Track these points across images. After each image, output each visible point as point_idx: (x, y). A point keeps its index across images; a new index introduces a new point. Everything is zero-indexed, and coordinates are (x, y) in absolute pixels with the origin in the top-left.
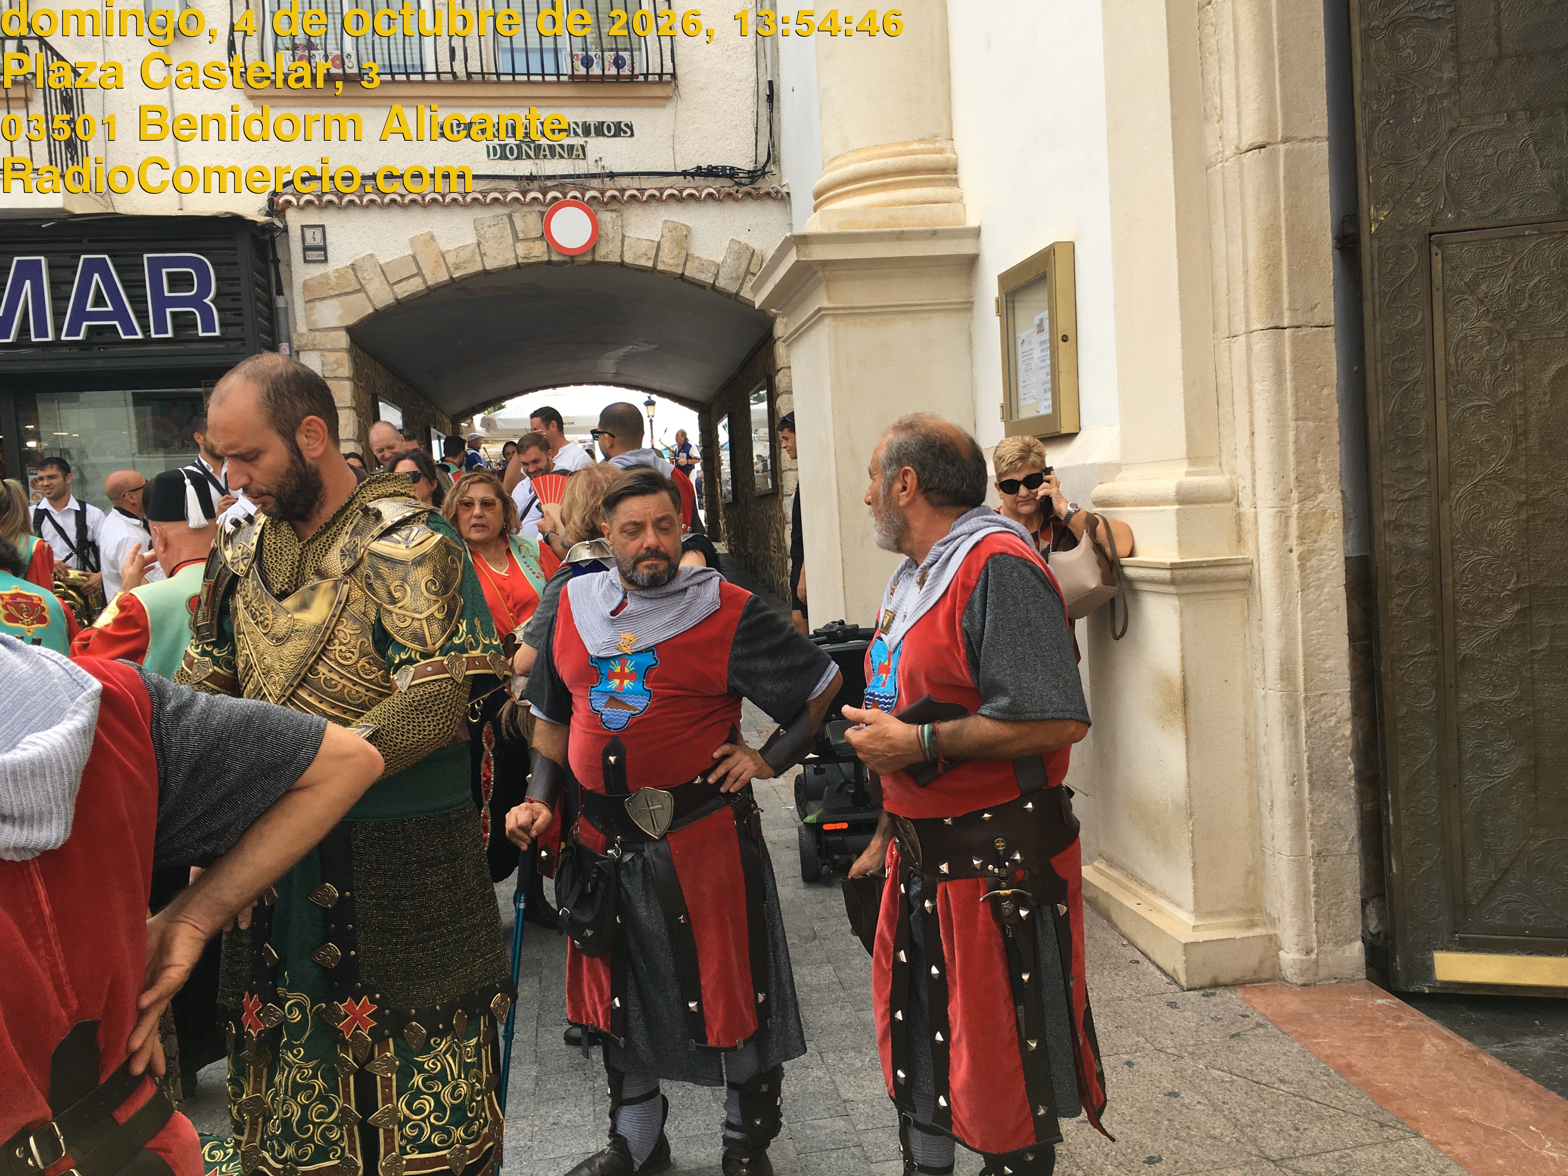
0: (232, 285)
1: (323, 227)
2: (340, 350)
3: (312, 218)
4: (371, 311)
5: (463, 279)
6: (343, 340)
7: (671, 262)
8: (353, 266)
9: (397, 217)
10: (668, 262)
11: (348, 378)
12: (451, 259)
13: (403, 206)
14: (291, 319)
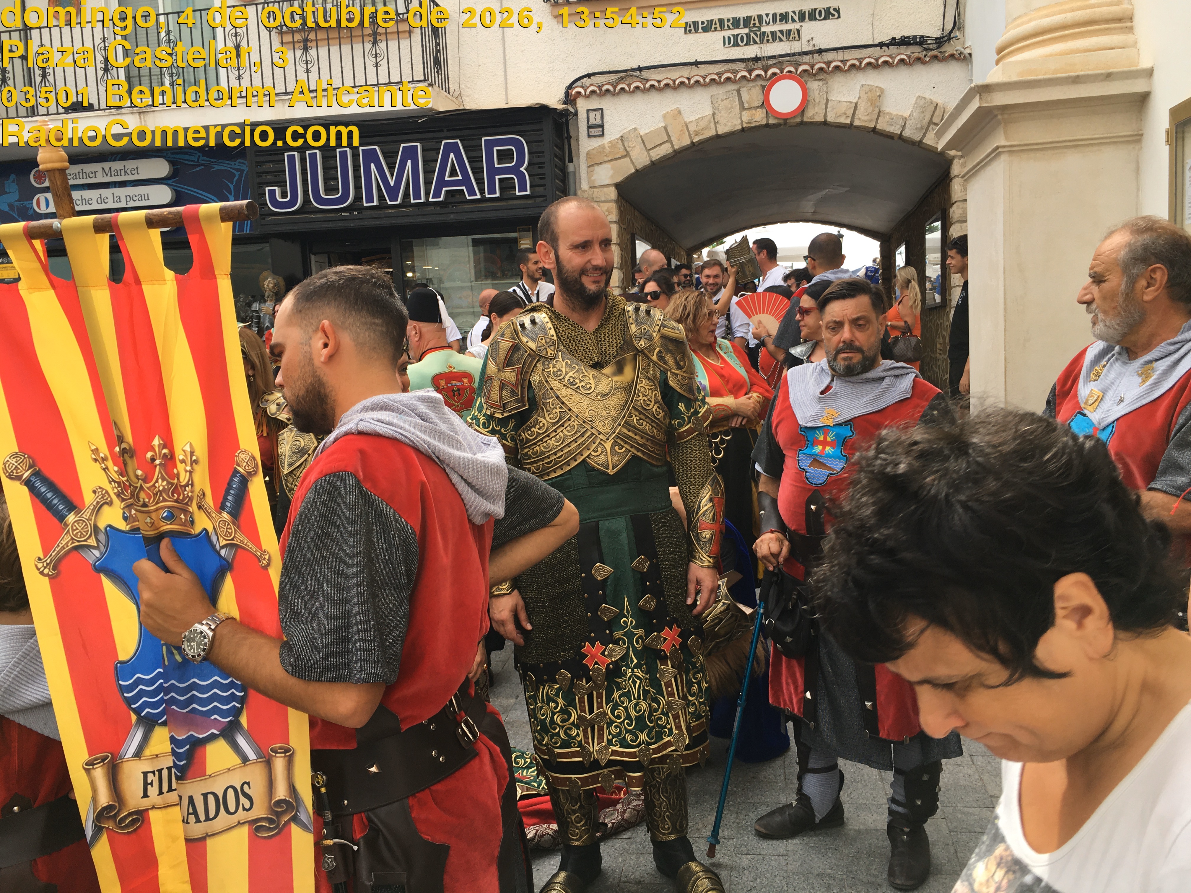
0: (539, 157)
1: (602, 109)
2: (610, 201)
3: (594, 103)
4: (633, 171)
5: (701, 142)
6: (612, 193)
7: (866, 118)
8: (622, 137)
9: (655, 98)
10: (863, 119)
11: (615, 222)
12: (692, 128)
13: (660, 90)
14: (577, 180)
